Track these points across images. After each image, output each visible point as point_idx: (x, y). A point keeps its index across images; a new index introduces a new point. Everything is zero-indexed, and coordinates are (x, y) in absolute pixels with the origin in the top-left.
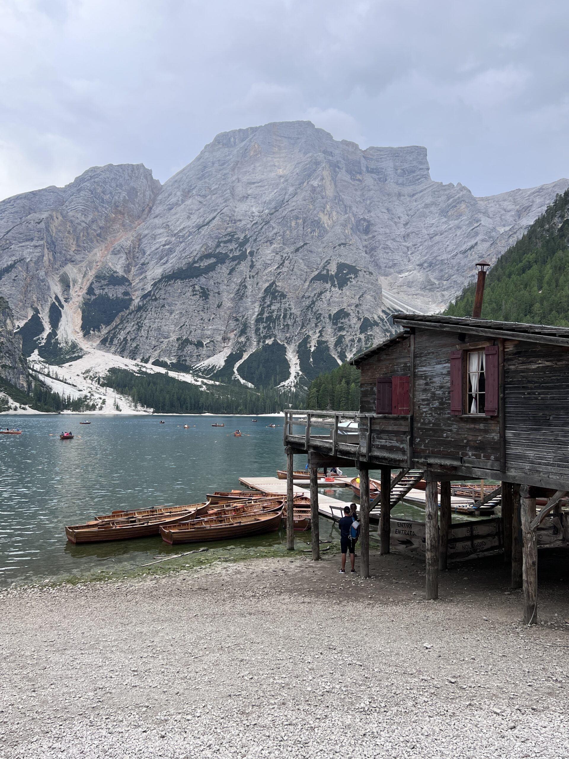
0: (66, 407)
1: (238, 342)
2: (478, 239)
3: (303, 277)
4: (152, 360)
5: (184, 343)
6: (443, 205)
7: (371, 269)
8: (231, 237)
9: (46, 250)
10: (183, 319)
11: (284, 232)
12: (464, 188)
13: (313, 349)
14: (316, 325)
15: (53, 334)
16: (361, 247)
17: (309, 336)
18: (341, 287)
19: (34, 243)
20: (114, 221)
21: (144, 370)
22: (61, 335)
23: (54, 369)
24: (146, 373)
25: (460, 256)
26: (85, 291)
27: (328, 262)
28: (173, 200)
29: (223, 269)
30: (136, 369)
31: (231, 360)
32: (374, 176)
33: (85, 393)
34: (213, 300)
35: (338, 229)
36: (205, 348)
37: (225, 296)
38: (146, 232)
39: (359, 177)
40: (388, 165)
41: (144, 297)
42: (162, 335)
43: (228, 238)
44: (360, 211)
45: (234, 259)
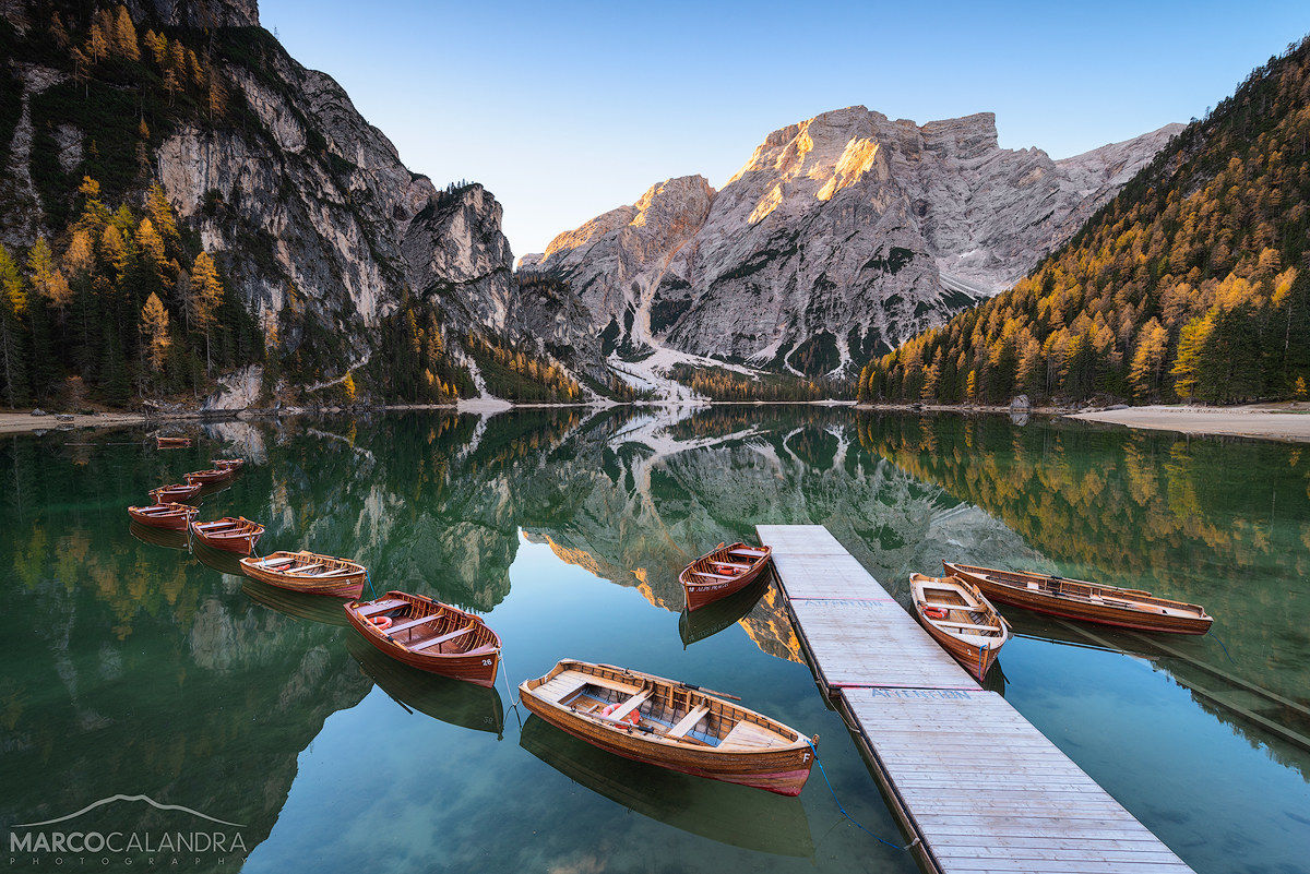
0: (638, 398)
1: (788, 334)
2: (1054, 207)
3: (854, 266)
4: (710, 354)
5: (738, 337)
6: (1013, 175)
7: (928, 251)
8: (783, 233)
9: (620, 264)
10: (737, 316)
11: (835, 222)
12: (1040, 151)
13: (863, 337)
14: (867, 313)
15: (628, 336)
16: (916, 230)
17: (859, 324)
18: (894, 273)
19: (611, 257)
20: (675, 231)
21: (703, 363)
22: (634, 338)
23: (629, 366)
24: (704, 367)
25: (1032, 228)
26: (652, 296)
27: (880, 248)
28: (728, 205)
29: (774, 265)
30: (696, 363)
31: (782, 351)
32: (932, 153)
33: (653, 385)
34: (765, 296)
35: (892, 213)
36: (758, 341)
37: (776, 291)
38: (704, 238)
39: (915, 155)
40: (949, 139)
41: (703, 297)
42: (718, 332)
43: (779, 234)
44: (916, 193)
45: (784, 254)
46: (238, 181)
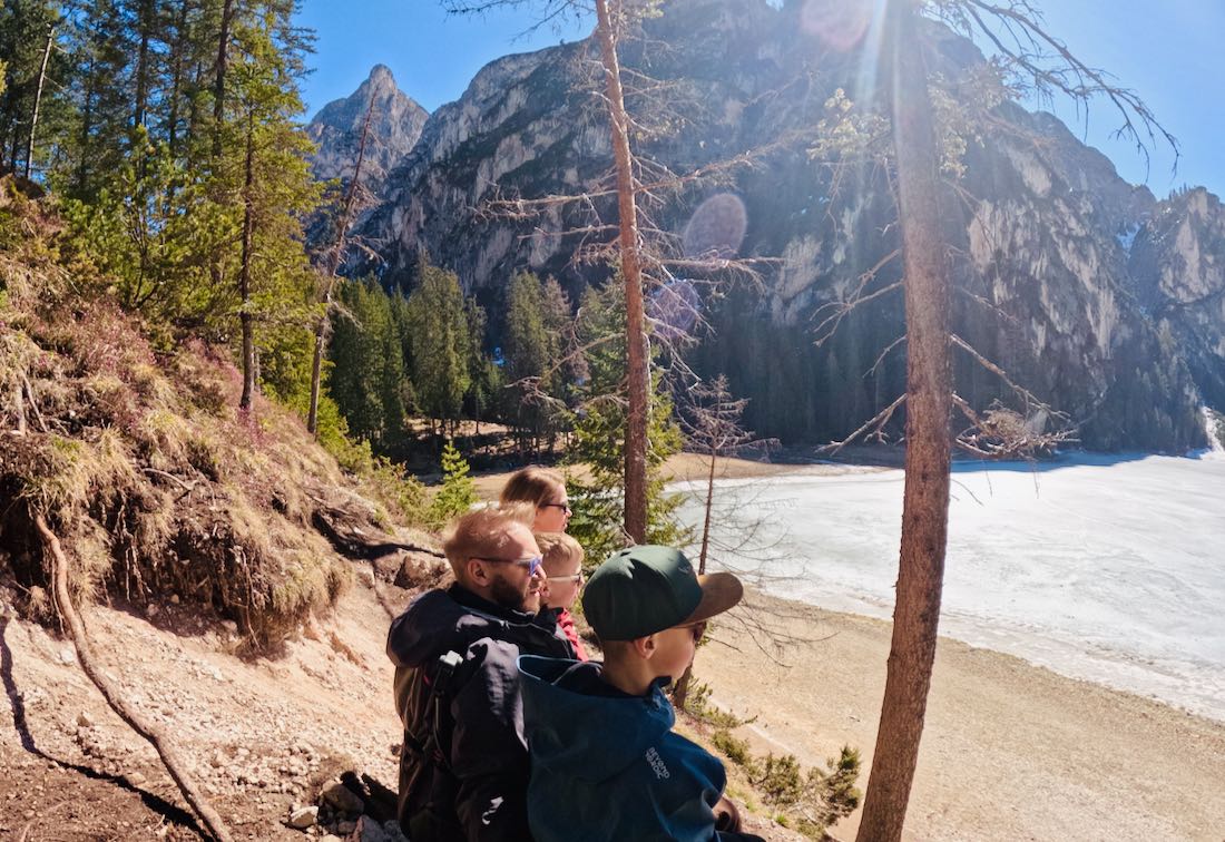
46: (1013, 237)
